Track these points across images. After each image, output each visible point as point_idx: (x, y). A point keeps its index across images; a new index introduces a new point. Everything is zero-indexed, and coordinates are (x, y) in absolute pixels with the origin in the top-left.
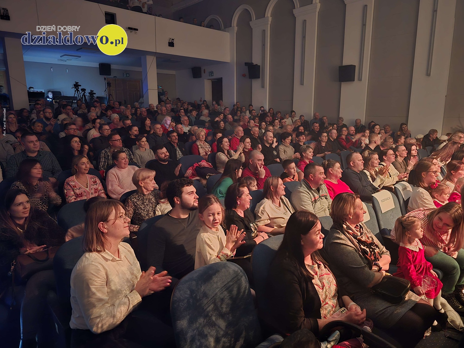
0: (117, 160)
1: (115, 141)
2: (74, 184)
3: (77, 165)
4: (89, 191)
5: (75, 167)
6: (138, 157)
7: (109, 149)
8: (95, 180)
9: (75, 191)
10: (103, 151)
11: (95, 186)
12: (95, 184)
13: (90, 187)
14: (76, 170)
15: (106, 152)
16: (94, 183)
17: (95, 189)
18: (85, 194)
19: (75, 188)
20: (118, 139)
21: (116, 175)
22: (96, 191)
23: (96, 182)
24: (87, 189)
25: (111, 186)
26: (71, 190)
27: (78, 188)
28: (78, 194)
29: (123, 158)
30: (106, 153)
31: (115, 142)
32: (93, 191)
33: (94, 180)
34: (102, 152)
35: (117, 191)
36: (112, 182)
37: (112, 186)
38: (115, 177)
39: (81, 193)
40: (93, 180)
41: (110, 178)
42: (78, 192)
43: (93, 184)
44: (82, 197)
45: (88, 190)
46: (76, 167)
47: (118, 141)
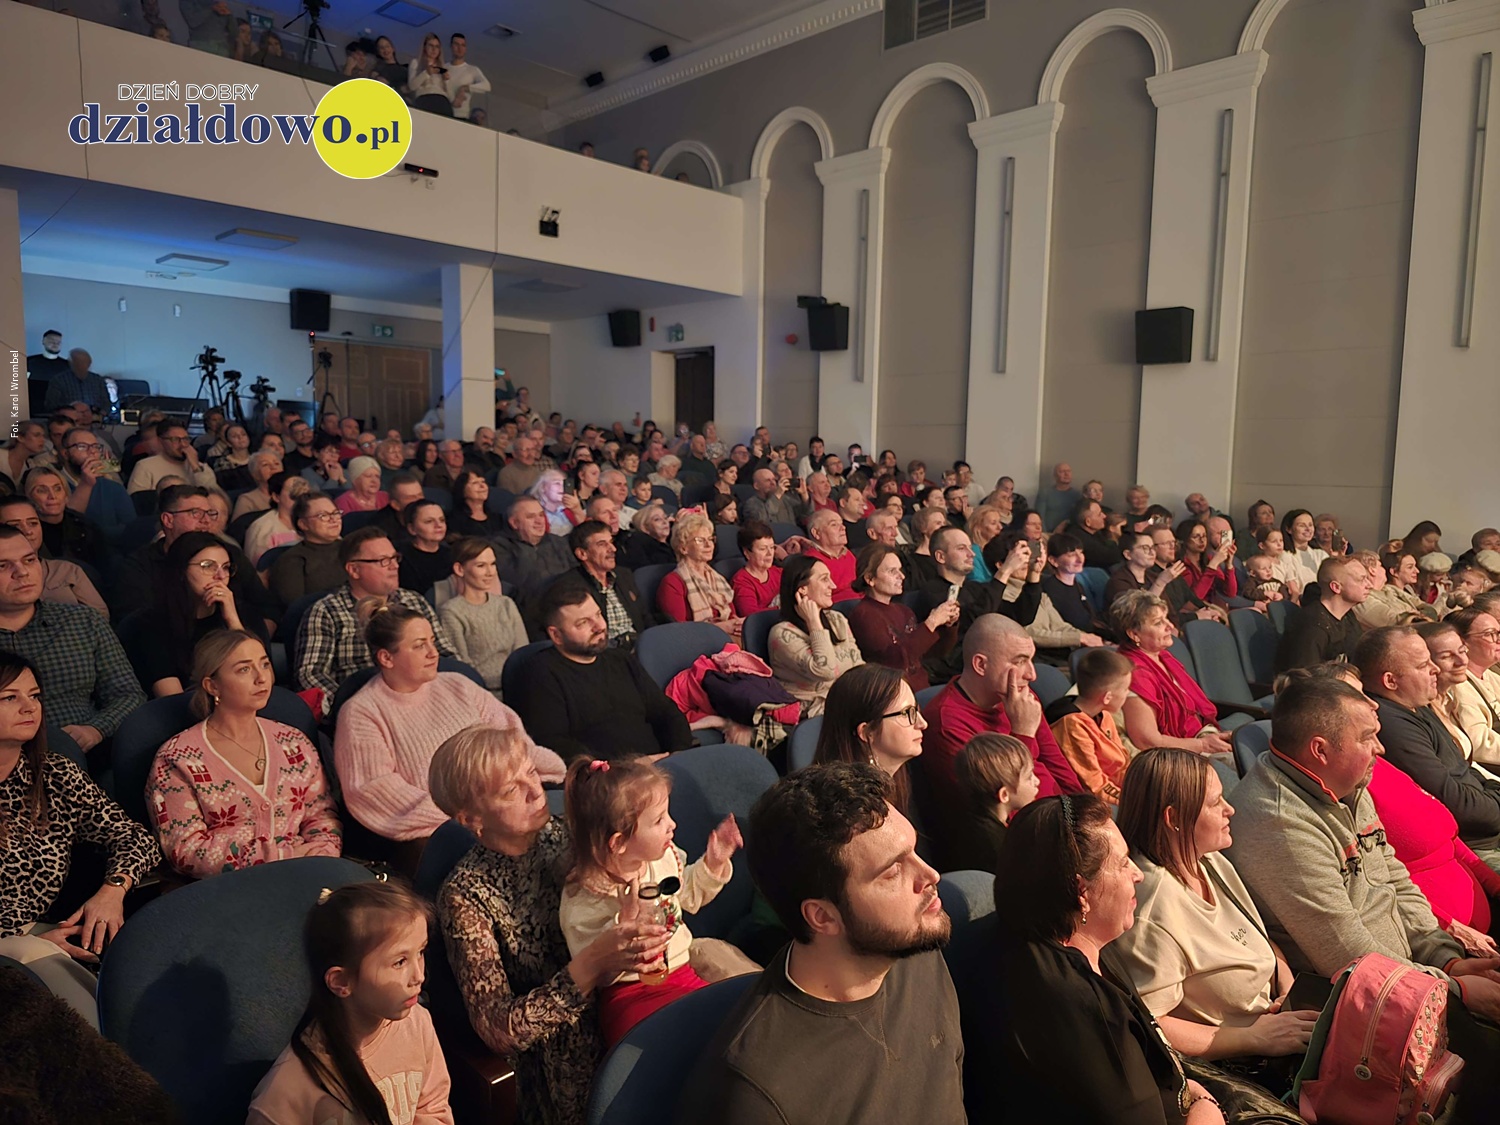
0: (395, 652)
1: (372, 565)
2: (200, 763)
3: (214, 675)
4: (266, 798)
5: (207, 685)
6: (459, 629)
7: (342, 595)
8: (298, 747)
9: (204, 797)
10: (320, 606)
11: (296, 775)
12: (296, 765)
13: (273, 779)
14: (212, 698)
15: (331, 608)
16: (291, 761)
17: (294, 790)
18: (248, 814)
19: (202, 785)
20: (386, 557)
21: (381, 720)
22: (299, 799)
23: (300, 758)
24: (261, 790)
25: (365, 773)
26: (187, 793)
27: (217, 781)
28: (214, 814)
29: (419, 642)
30: (329, 612)
31: (371, 568)
32: (284, 801)
33: (292, 751)
34: (315, 607)
35: (389, 797)
36: (366, 755)
37: (367, 770)
38: (377, 730)
39: (232, 809)
40: (286, 748)
41: (355, 737)
42: (215, 801)
43: (288, 766)
44: (233, 825)
45: (263, 794)
46: (213, 686)
47: (385, 563)
